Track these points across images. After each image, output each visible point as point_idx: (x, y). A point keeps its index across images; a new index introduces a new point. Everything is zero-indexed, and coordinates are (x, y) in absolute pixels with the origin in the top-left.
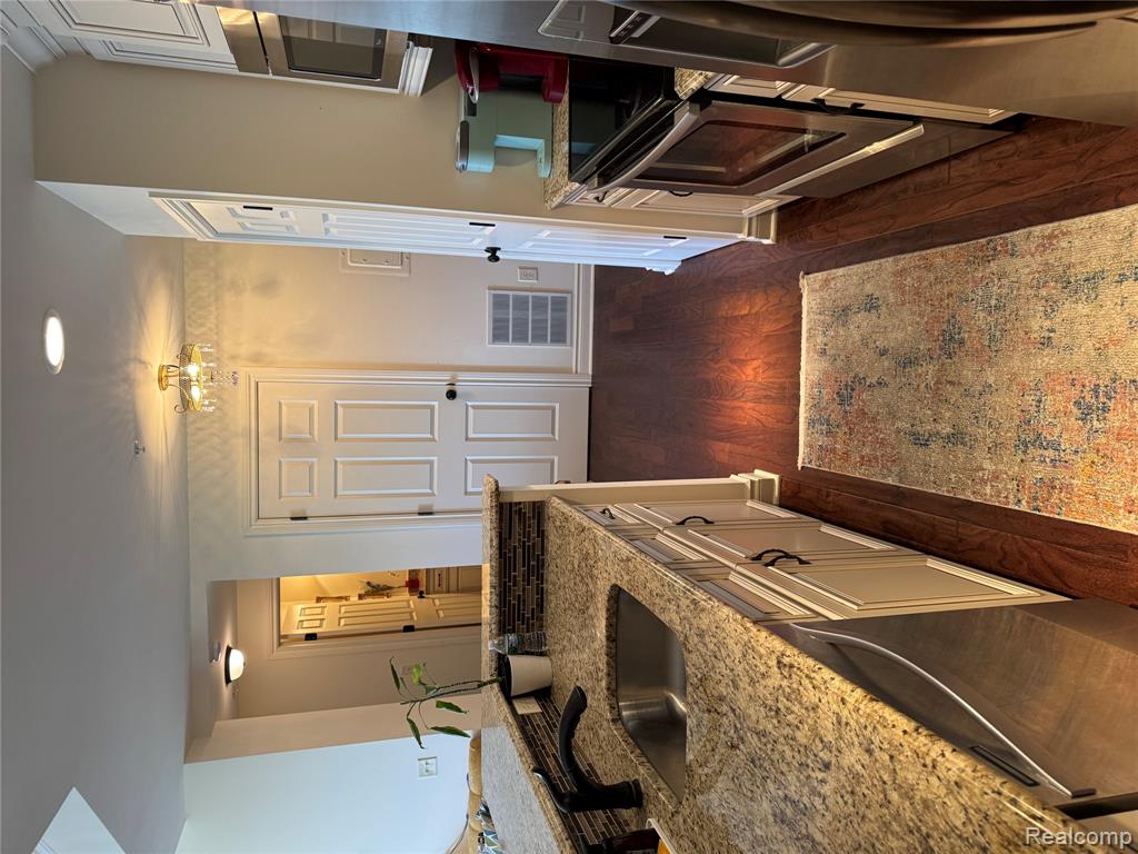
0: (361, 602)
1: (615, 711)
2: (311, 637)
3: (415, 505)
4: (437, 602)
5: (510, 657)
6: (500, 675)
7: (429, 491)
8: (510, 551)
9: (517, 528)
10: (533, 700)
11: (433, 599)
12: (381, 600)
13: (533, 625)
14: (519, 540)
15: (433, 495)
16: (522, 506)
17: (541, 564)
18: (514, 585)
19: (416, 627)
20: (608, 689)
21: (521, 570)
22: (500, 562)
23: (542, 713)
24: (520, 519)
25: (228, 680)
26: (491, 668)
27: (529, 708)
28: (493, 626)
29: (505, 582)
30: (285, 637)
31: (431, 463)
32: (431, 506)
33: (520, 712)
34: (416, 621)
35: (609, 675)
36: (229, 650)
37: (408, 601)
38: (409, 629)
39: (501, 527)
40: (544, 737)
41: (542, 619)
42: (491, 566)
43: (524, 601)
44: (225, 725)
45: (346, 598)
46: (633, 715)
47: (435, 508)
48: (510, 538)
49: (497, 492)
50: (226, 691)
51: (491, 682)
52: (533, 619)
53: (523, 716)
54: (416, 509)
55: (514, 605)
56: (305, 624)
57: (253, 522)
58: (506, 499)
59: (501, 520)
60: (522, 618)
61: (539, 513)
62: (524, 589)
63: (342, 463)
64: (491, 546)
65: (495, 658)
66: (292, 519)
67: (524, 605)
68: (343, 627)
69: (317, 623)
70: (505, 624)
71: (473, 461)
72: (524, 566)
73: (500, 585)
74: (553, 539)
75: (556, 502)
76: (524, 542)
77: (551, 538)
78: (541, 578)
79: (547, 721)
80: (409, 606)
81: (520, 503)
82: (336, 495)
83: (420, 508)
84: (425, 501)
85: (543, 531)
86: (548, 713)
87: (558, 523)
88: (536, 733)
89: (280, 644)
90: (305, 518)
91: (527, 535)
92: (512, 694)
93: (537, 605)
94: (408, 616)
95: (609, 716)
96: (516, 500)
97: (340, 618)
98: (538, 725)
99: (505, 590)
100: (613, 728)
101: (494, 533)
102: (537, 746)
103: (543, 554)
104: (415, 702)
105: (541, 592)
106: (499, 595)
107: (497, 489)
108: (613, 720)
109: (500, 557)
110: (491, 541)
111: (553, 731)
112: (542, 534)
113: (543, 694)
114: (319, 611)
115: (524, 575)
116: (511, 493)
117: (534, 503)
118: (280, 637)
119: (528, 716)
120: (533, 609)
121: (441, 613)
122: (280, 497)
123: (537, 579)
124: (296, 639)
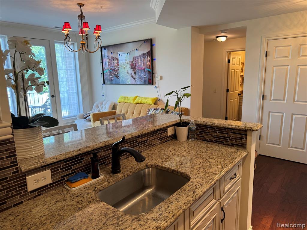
0: (240, 76)
1: (150, 166)
2: (229, 61)
3: (267, 93)
4: (237, 99)
5: (187, 127)
6: (183, 123)
7: (272, 99)
8: (227, 132)
9: (235, 136)
10: (173, 133)
11: (237, 98)
12: (239, 82)
13: (199, 136)
14: (230, 136)
15: (270, 100)
16: (245, 139)
17: (220, 143)
18: (213, 132)
19: (228, 93)
20: (158, 165)
21: (219, 135)
22: (222, 128)
23: (167, 136)
24: (239, 138)
25: (217, 37)
26: (186, 120)
27: (170, 132)
28: (199, 122)
29: (215, 128)
30: (230, 54)
31: (284, 100)
32: (266, 99)
33: (169, 129)
34: (230, 93)
35: (162, 167)
36: (226, 36)
37: (238, 90)
38: (228, 91)
39: (236, 129)
40: (156, 137)
41: (201, 140)
42: (221, 124)
43: (207, 134)
44: (202, 38)
45: (242, 72)
46: (146, 173)
47: (265, 101)
48: (231, 133)
49: (252, 130)
50: (214, 37)
51: (181, 119)
52: (201, 136)
53: (167, 129)
54: (265, 94)
55: (206, 131)
56: (234, 59)
57: (267, 39)
58: (249, 133)
59: (240, 130)
60: (201, 133)
61: (241, 146)
62: (211, 135)
63: (287, 68)
64: (229, 125)
65: (189, 121)
66: (267, 52)
67: (206, 134)
68: (231, 70)
69: (234, 63)
70: (199, 126)
71: (282, 116)
72: (220, 136)
73: (213, 126)
74: (227, 150)
75: (244, 154)
76: (229, 138)
77: (229, 150)
78: (215, 142)
79: (163, 138)
80: (236, 91)
81: (246, 139)
82: (274, 66)
83: (266, 96)
84: (268, 98)
85: (233, 146)
86: (167, 138)
87: (233, 154)
88: (158, 134)
89: (228, 52)
90: (266, 56)
91: (232, 139)
92: (176, 127)
93: (205, 139)
94: (232, 90)
95: (149, 164)
96: (248, 137)
97: (234, 70)
98: (162, 135)
99: (212, 128)
100: (144, 165)
101: (234, 127)
102: (152, 134)
103: (224, 144)
104: (177, 94)
105: (210, 141)
106: (210, 126)
107: (253, 130)
108: (147, 165)
109: (224, 128)
110: (231, 125)
111: (158, 140)
112: (232, 145)
113: (175, 137)
114: (238, 63)
115: (216, 136)
116: (251, 136)
117: (246, 144)
118: (230, 52)
119: (167, 131)
120: (204, 137)
121: (232, 100)
122: (275, 47)
123: (214, 141)
124: (229, 57)
